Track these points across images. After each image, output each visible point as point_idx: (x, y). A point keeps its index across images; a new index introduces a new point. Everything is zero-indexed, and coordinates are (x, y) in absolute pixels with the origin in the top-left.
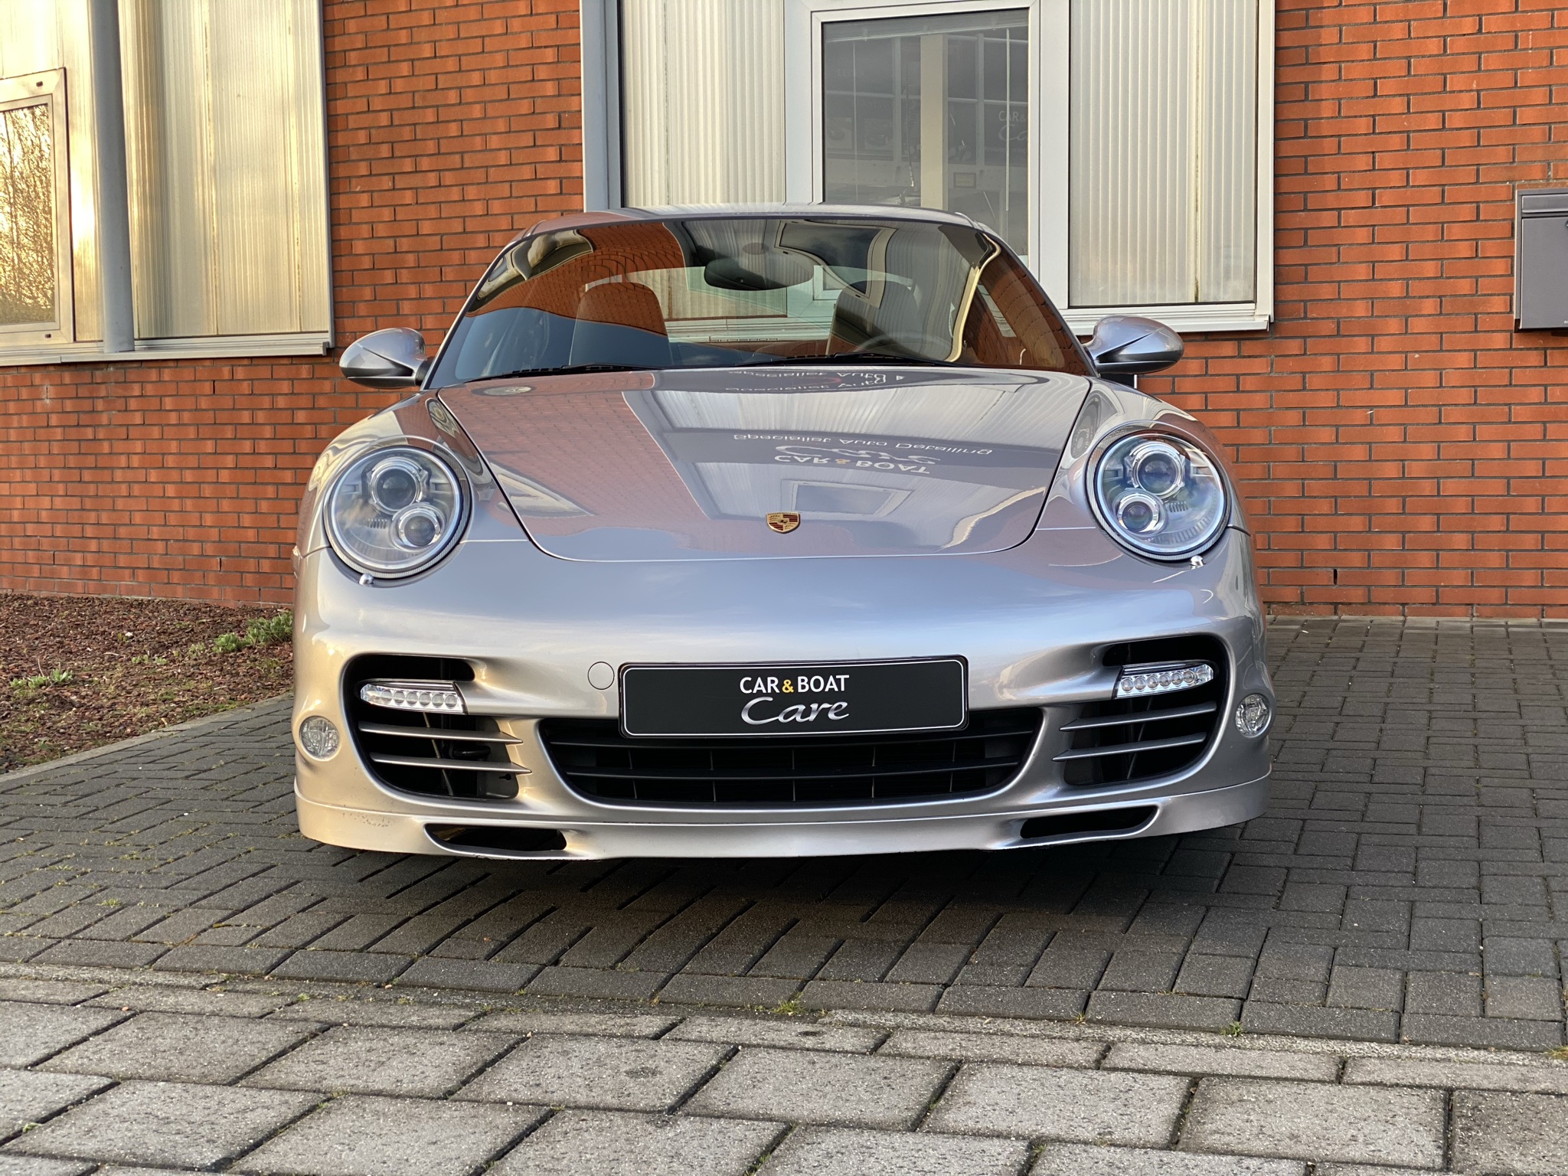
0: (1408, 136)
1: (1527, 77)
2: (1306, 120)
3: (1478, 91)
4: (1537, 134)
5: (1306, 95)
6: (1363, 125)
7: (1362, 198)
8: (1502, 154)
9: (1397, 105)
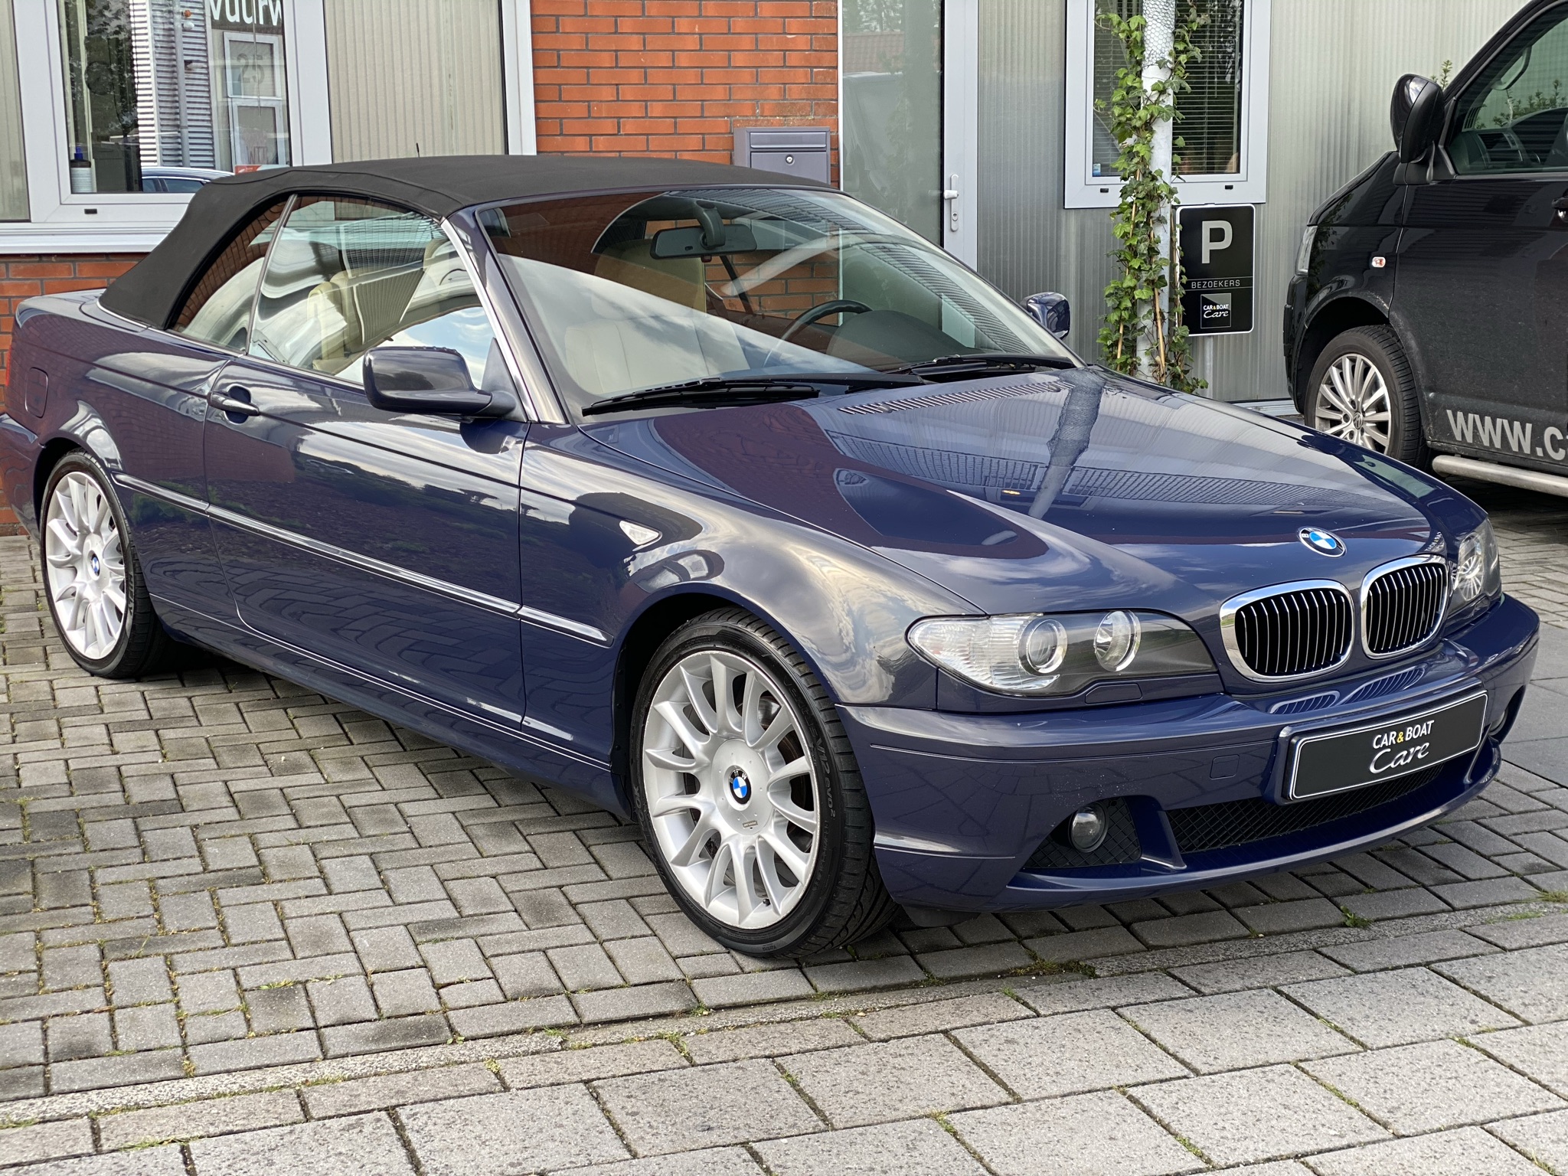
0: (645, 73)
1: (739, 24)
2: (558, 50)
3: (700, 34)
4: (746, 76)
5: (558, 27)
6: (606, 59)
7: (609, 126)
8: (720, 93)
9: (635, 42)
